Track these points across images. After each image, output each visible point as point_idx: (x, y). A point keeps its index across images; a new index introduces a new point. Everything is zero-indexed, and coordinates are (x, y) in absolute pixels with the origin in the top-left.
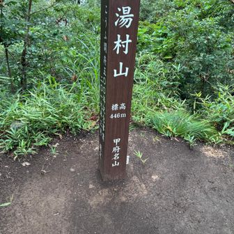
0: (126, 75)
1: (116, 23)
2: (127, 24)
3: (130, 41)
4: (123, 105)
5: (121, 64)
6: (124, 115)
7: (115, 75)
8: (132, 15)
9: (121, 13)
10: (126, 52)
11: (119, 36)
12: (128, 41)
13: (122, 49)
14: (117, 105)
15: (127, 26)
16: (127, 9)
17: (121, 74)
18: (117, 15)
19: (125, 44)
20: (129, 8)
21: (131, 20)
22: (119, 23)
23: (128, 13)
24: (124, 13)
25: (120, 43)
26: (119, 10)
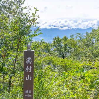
2: (30, 62)
4: (30, 91)
6: (31, 96)
8: (31, 60)
9: (28, 59)
11: (27, 66)
13: (29, 71)
14: (27, 91)
15: (30, 63)
18: (27, 60)
19: (30, 69)
20: (30, 58)
21: (31, 61)
22: (27, 62)
25: (28, 69)
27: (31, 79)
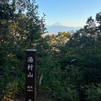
0: (32, 77)
1: (28, 61)
4: (31, 87)
5: (30, 73)
7: (28, 76)
10: (32, 70)
12: (32, 66)
14: (29, 87)
15: (32, 62)
17: (30, 76)
20: (32, 57)
21: (33, 60)
26: (29, 58)
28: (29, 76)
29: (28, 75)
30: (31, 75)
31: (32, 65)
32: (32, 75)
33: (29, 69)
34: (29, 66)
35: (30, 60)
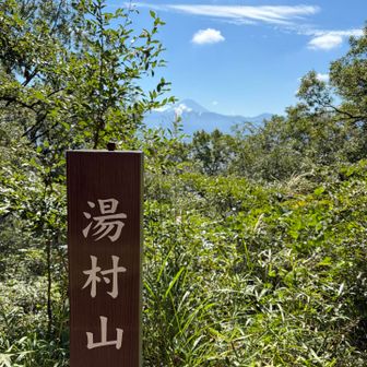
0: (118, 347)
1: (86, 232)
2: (113, 232)
3: (123, 269)
5: (104, 320)
7: (91, 345)
8: (123, 216)
10: (114, 294)
11: (94, 259)
12: (116, 270)
13: (103, 288)
15: (113, 238)
16: (110, 204)
17: (104, 342)
18: (88, 216)
19: (110, 276)
20: (115, 203)
21: (121, 225)
22: (91, 231)
23: (113, 210)
24: (103, 212)
25: (98, 274)
26: (92, 205)
27: (118, 343)
28: (97, 339)
29: (90, 336)
30: (112, 336)
31: (115, 259)
32: (120, 332)
33: (93, 293)
34: (95, 269)
35: (101, 219)
